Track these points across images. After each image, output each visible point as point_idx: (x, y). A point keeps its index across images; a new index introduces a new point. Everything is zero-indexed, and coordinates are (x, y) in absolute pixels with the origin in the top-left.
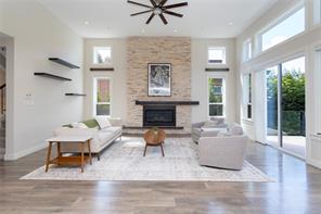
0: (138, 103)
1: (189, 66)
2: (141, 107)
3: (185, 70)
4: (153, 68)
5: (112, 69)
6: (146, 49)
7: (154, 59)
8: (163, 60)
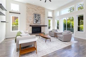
0: (30, 26)
1: (45, 16)
2: (31, 27)
3: (44, 17)
4: (35, 15)
5: (20, 13)
6: (33, 9)
7: (35, 12)
8: (38, 13)
